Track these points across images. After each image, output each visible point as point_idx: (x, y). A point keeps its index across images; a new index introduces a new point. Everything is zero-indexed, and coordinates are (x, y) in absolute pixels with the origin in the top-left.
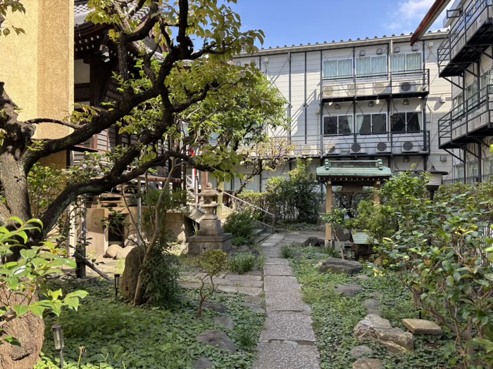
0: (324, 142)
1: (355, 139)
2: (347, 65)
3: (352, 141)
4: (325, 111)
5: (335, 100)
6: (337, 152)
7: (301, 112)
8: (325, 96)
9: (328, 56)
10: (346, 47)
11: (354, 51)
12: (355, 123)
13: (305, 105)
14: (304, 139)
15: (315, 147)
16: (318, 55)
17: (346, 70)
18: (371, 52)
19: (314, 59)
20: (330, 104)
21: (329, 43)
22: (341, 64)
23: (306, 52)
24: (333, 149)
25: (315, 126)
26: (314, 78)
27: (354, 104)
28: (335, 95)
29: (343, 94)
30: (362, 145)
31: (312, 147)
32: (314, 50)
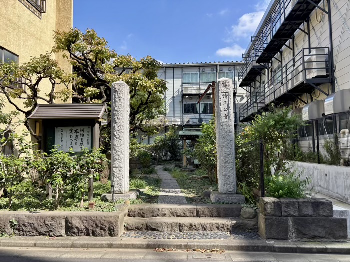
0: (184, 117)
1: (200, 116)
2: (196, 76)
3: (199, 117)
4: (184, 100)
5: (190, 95)
6: (191, 123)
7: (172, 100)
8: (184, 92)
9: (186, 71)
10: (195, 67)
11: (199, 69)
12: (200, 108)
13: (174, 97)
14: (173, 115)
15: (179, 120)
16: (180, 70)
17: (195, 79)
18: (208, 70)
19: (178, 72)
20: (187, 97)
21: (186, 64)
22: (193, 76)
23: (174, 68)
24: (189, 121)
25: (179, 109)
26: (178, 82)
27: (200, 97)
28: (189, 92)
29: (194, 92)
30: (204, 120)
31: (178, 120)
32: (178, 67)
